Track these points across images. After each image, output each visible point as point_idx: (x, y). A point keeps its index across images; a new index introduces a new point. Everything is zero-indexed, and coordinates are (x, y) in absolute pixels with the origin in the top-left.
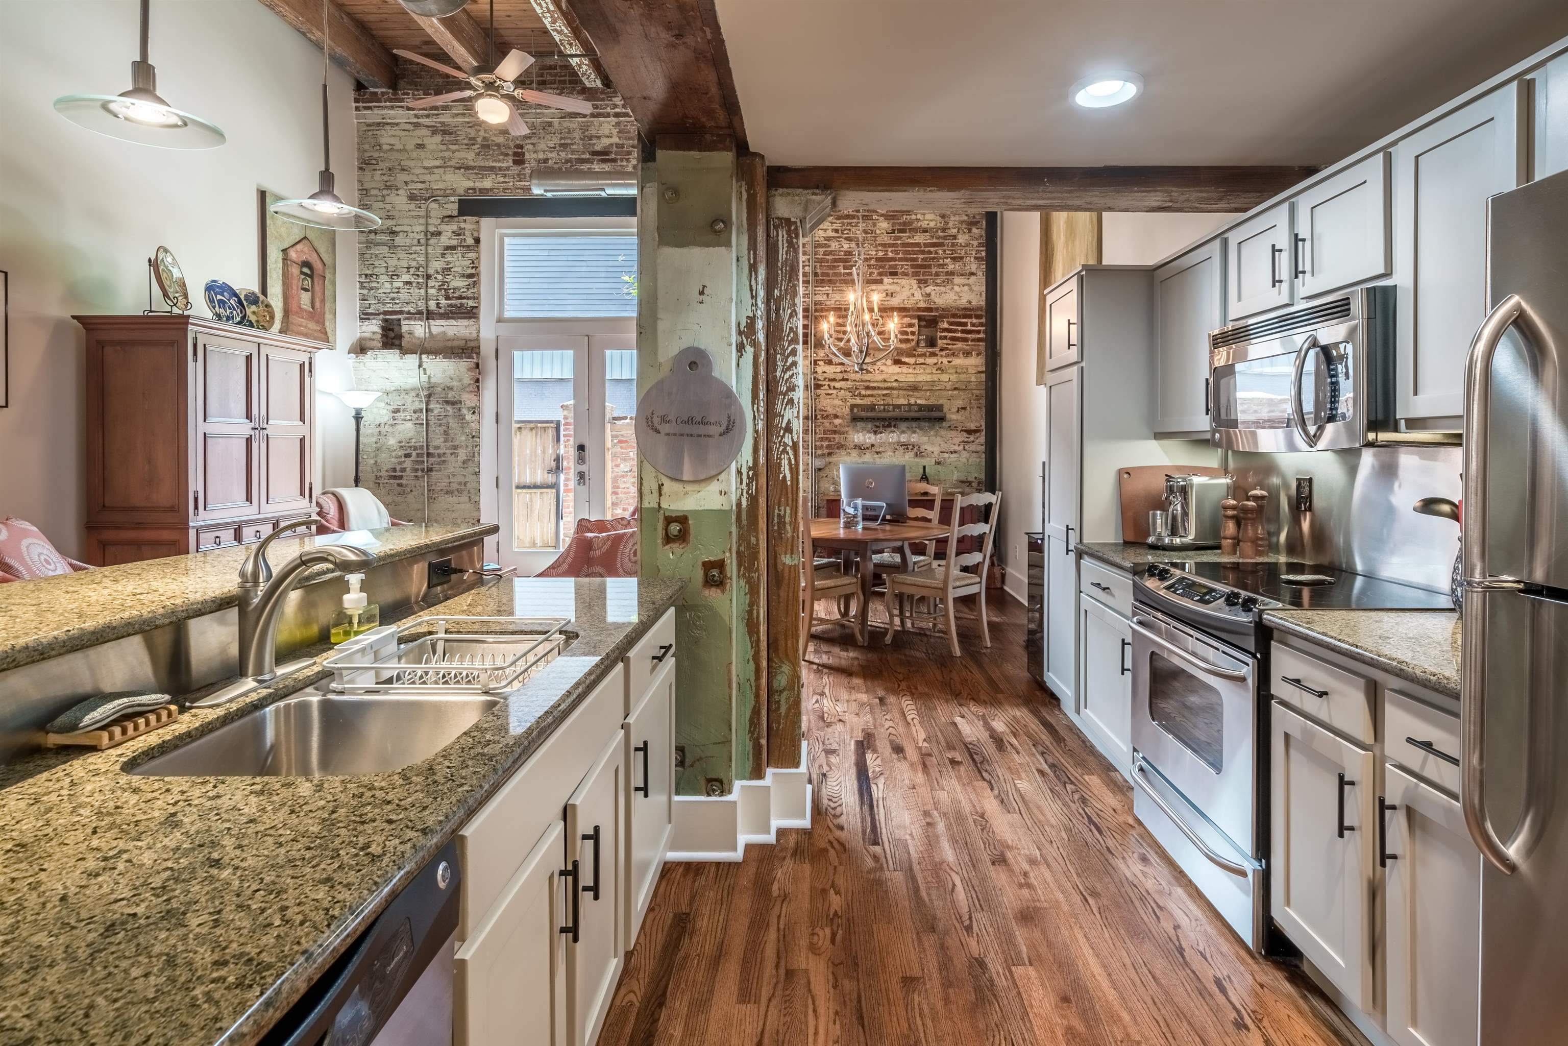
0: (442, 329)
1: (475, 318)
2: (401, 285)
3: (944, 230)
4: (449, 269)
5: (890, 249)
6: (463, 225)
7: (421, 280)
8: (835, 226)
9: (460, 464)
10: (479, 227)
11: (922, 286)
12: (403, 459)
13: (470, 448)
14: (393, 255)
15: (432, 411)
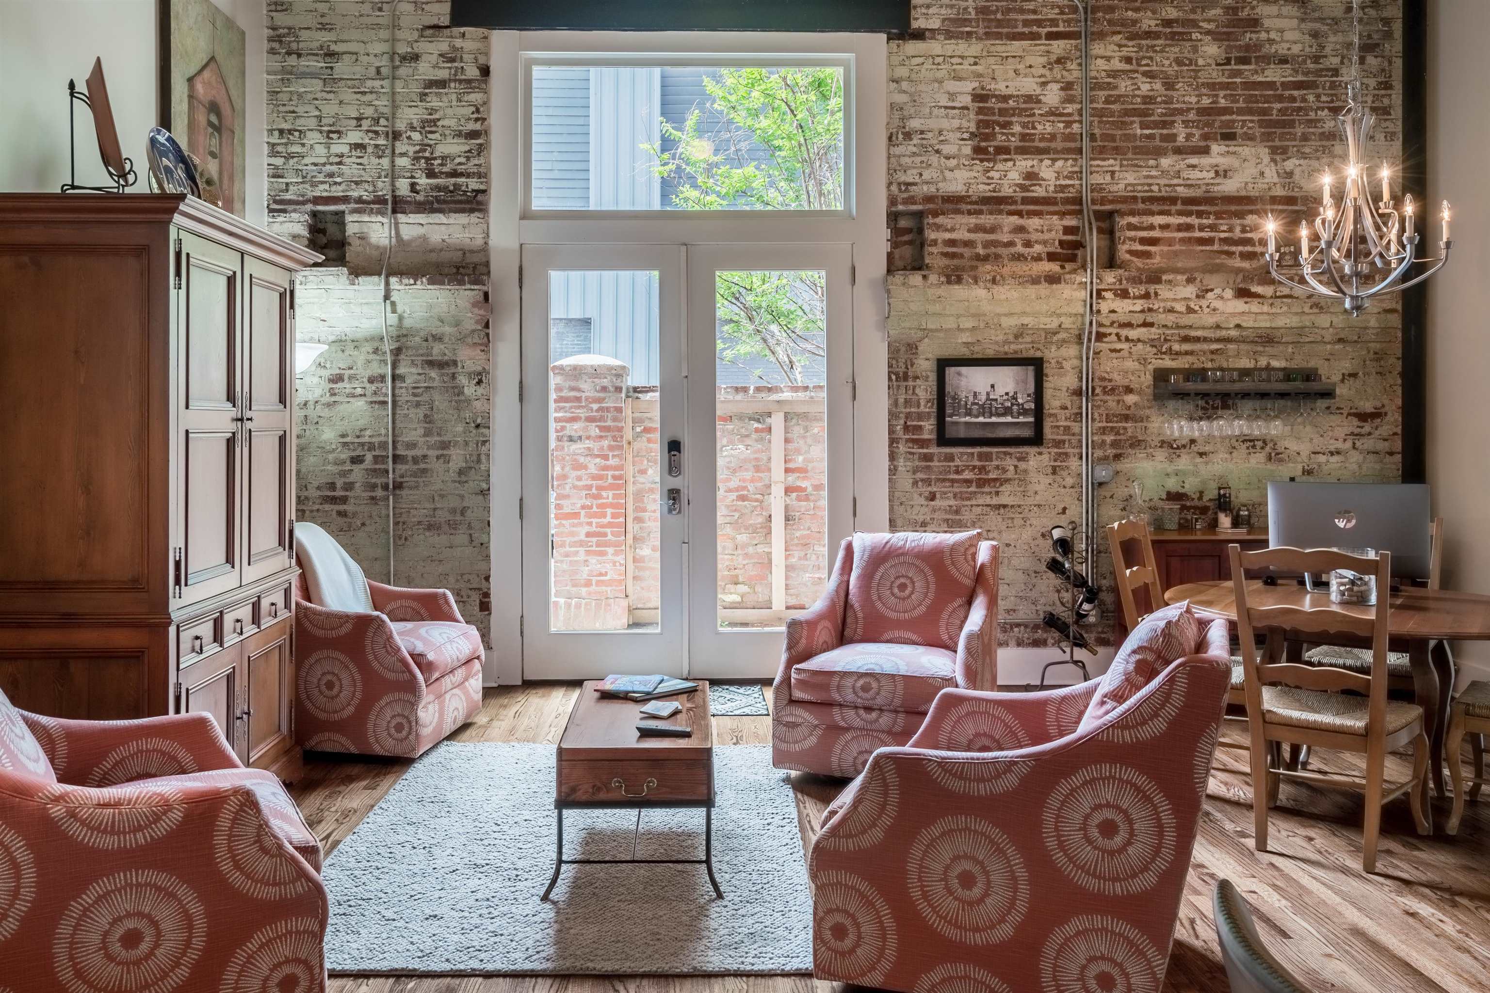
0: (421, 231)
1: (480, 210)
2: (345, 149)
3: (1316, 59)
4: (434, 122)
5: (1222, 93)
6: (458, 43)
7: (381, 141)
8: (1125, 52)
9: (453, 475)
10: (488, 46)
11: (1278, 158)
12: (348, 467)
13: (472, 446)
14: (331, 96)
15: (402, 378)
